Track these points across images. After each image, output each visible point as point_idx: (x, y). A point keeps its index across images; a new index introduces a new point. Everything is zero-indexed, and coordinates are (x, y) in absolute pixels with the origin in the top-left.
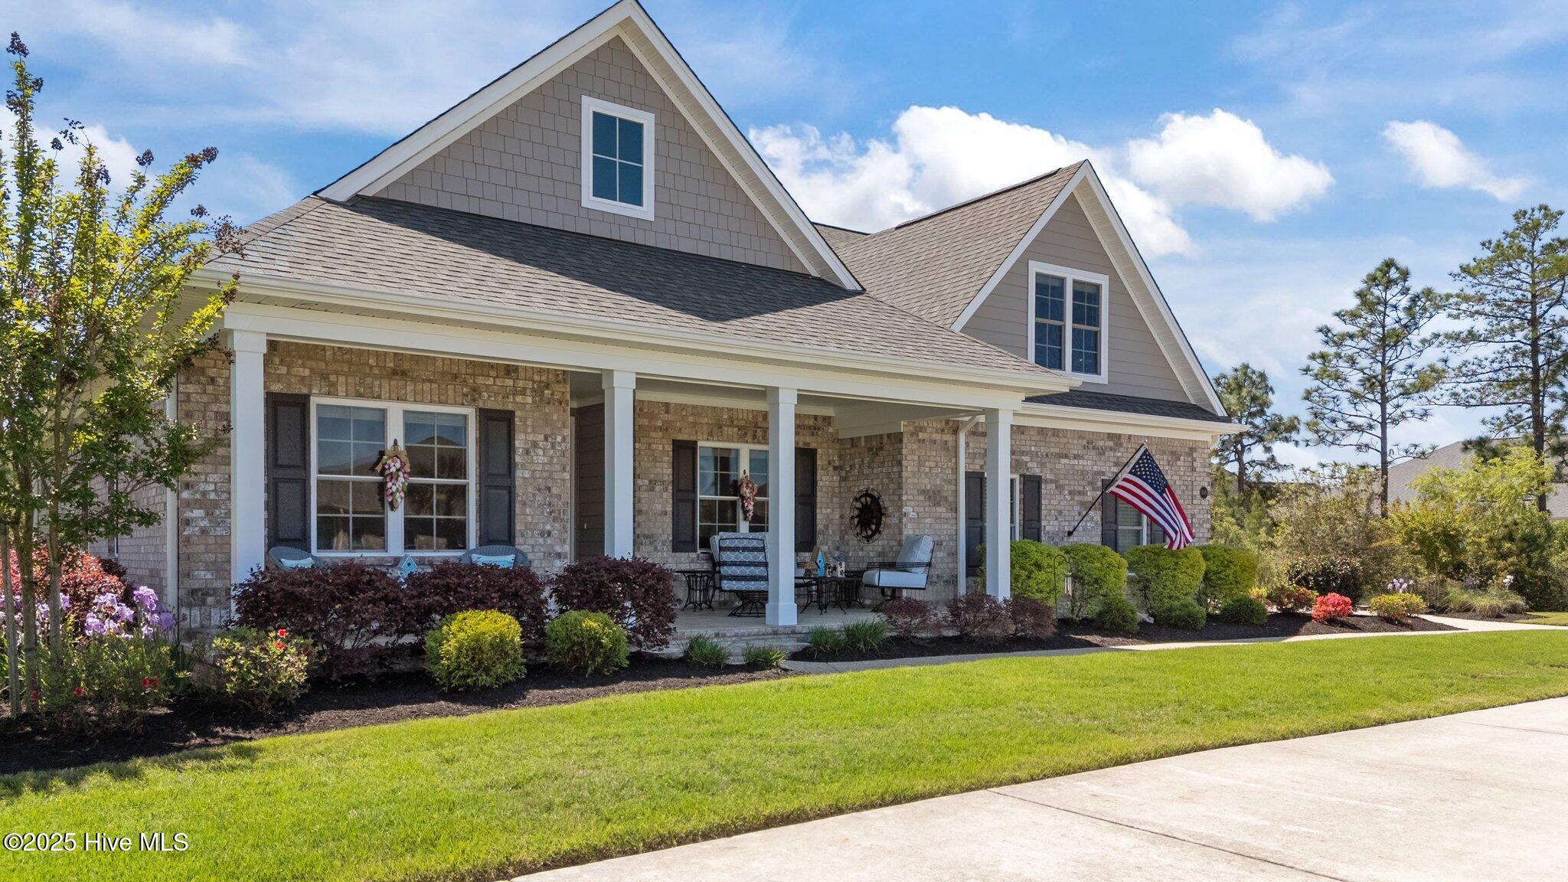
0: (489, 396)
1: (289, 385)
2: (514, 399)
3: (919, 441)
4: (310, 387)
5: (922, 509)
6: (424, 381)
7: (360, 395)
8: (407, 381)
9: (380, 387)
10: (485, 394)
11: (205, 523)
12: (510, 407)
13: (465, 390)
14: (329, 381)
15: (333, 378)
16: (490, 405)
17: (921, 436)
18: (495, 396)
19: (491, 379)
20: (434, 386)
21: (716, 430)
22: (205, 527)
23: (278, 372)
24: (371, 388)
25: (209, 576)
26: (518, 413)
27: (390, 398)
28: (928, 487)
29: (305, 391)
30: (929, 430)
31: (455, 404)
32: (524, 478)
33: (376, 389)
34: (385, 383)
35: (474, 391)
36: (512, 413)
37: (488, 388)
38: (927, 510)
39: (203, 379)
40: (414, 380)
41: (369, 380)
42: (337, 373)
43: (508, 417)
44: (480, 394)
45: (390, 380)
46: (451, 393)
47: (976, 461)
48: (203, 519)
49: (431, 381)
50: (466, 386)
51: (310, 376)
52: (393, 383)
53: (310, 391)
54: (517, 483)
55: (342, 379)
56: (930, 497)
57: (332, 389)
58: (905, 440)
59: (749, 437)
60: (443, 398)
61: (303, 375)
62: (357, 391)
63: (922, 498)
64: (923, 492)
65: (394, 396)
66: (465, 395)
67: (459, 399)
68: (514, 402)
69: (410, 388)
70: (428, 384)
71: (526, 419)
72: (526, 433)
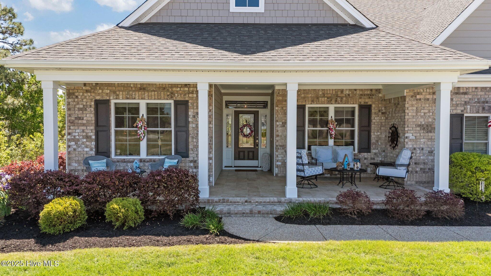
0: (178, 95)
1: (102, 97)
2: (188, 96)
3: (417, 100)
4: (110, 97)
5: (418, 134)
6: (152, 91)
7: (127, 98)
8: (145, 92)
9: (135, 95)
10: (176, 95)
11: (75, 147)
12: (187, 99)
13: (168, 93)
14: (116, 94)
15: (118, 93)
16: (178, 99)
17: (418, 97)
18: (180, 95)
19: (179, 88)
20: (156, 93)
21: (315, 99)
22: (75, 148)
23: (99, 92)
24: (132, 95)
25: (76, 165)
26: (190, 101)
27: (139, 99)
28: (423, 123)
29: (108, 98)
30: (423, 93)
31: (164, 99)
32: (193, 127)
33: (134, 96)
34: (137, 93)
35: (172, 93)
36: (187, 101)
37: (177, 92)
38: (422, 134)
39: (74, 97)
40: (148, 91)
41: (131, 92)
42: (119, 91)
43: (186, 103)
44: (174, 95)
45: (139, 92)
46: (162, 95)
47: (458, 108)
48: (74, 145)
49: (154, 91)
50: (169, 92)
51: (110, 93)
52: (140, 93)
53: (110, 98)
54: (190, 129)
55: (121, 93)
56: (424, 128)
57: (117, 97)
58: (407, 100)
59: (333, 101)
60: (159, 97)
61: (107, 92)
62: (127, 97)
63: (418, 129)
64: (419, 126)
65: (140, 98)
66: (168, 95)
67: (166, 97)
68: (189, 97)
69: (146, 94)
70: (153, 92)
71: (193, 103)
72: (193, 109)
